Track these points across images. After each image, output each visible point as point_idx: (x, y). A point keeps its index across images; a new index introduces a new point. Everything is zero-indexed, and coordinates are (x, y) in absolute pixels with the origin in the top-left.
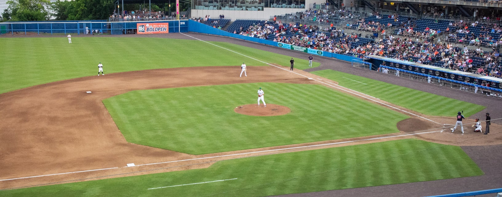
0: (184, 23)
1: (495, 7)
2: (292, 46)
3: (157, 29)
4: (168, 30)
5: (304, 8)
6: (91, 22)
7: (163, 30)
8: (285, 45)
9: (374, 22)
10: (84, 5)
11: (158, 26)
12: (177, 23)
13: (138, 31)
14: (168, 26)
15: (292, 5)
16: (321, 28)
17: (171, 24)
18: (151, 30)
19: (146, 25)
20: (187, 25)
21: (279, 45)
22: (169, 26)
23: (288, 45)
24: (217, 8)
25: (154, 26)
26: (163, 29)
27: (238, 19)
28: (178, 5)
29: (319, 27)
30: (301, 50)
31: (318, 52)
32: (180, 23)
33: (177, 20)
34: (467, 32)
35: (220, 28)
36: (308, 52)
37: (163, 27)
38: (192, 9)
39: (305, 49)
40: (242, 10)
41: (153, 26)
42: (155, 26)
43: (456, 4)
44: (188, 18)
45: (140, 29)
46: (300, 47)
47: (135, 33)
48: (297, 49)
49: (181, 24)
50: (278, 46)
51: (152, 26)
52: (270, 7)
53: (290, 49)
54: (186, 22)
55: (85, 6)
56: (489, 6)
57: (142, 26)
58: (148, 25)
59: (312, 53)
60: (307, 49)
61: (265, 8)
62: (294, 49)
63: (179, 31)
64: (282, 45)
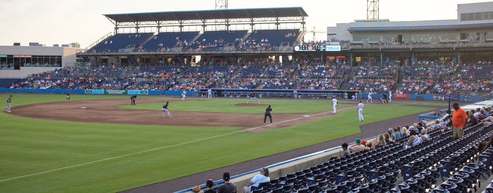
8: (95, 91)
15: (46, 64)
16: (106, 79)
23: (101, 91)
30: (118, 93)
31: (141, 92)
36: (129, 93)
43: (232, 53)
50: (85, 93)
56: (261, 52)
59: (133, 94)
61: (21, 68)
62: (109, 93)
64: (91, 91)
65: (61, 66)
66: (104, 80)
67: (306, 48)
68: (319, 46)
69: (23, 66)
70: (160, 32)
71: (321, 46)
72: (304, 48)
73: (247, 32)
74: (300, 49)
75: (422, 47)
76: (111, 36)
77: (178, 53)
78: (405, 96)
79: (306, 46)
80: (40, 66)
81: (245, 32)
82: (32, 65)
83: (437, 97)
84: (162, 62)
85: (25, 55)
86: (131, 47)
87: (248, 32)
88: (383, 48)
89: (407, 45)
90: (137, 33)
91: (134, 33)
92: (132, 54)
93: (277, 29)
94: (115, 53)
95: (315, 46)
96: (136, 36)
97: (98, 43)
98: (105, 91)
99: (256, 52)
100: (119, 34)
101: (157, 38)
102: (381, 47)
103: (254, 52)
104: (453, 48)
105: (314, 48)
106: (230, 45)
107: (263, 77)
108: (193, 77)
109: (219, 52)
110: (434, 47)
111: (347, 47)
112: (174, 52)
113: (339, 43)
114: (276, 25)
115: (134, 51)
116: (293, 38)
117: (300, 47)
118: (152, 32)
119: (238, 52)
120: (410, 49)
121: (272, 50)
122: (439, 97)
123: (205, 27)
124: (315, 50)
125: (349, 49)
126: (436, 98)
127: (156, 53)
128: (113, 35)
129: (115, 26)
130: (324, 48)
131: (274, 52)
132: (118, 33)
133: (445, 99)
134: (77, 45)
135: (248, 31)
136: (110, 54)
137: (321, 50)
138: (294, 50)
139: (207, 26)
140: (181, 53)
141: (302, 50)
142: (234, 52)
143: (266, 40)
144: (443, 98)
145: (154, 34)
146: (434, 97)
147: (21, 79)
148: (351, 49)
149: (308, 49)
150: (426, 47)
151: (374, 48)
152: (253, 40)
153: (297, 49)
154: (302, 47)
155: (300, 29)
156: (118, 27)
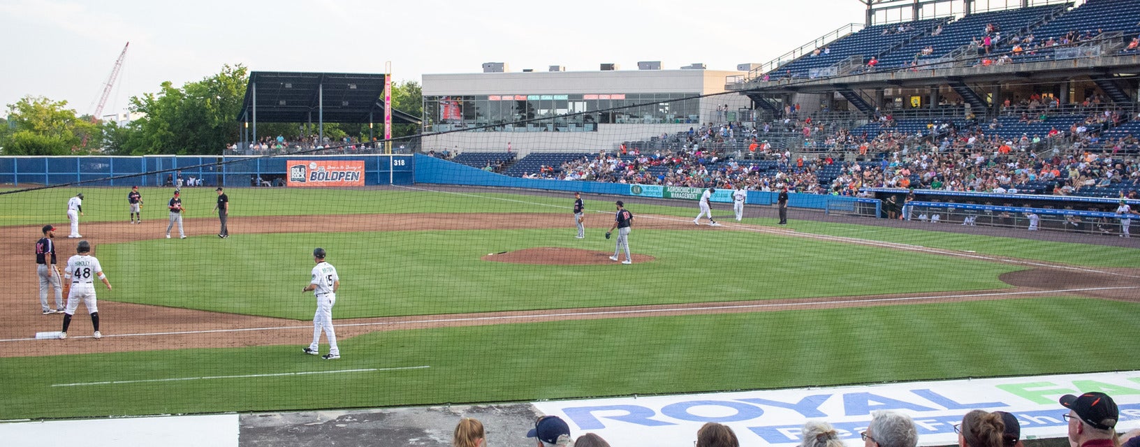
0: (403, 163)
2: (665, 189)
3: (335, 175)
4: (364, 178)
5: (696, 122)
6: (174, 156)
7: (350, 177)
8: (647, 188)
10: (168, 125)
11: (338, 168)
12: (385, 162)
13: (289, 179)
14: (364, 170)
17: (370, 165)
18: (321, 178)
19: (308, 166)
20: (410, 168)
21: (632, 190)
22: (366, 169)
23: (657, 189)
24: (484, 128)
25: (329, 167)
26: (351, 174)
27: (534, 151)
28: (388, 118)
30: (688, 197)
32: (393, 162)
33: (386, 155)
35: (488, 168)
37: (352, 170)
39: (698, 191)
40: (546, 130)
41: (326, 167)
42: (331, 168)
44: (413, 151)
45: (294, 173)
46: (685, 190)
47: (281, 185)
48: (679, 196)
49: (396, 164)
50: (631, 193)
51: (323, 168)
52: (614, 122)
53: (662, 196)
54: (408, 160)
55: (169, 130)
57: (301, 167)
58: (313, 165)
61: (600, 126)
62: (672, 196)
63: (391, 182)
64: (641, 190)
65: (699, 120)
70: (972, 13)
77: (943, 74)
80: (653, 122)
85: (611, 94)
90: (916, 23)
92: (836, 82)
94: (800, 82)
97: (798, 55)
100: (875, 27)
101: (940, 33)
109: (1053, 66)
118: (952, 15)
119: (1112, 62)
127: (891, 78)
128: (856, 30)
129: (866, 7)
132: (873, 25)
140: (951, 75)
156: (874, 7)
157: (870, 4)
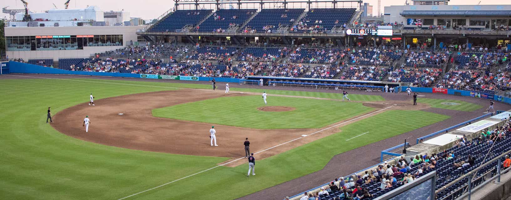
0: (5, 65)
1: (318, 36)
8: (150, 75)
9: (210, 53)
15: (108, 43)
16: (163, 61)
20: (8, 67)
23: (155, 76)
24: (31, 49)
27: (60, 58)
29: (162, 60)
30: (171, 78)
31: (192, 78)
32: (2, 65)
34: (300, 55)
35: (52, 67)
36: (181, 79)
38: (7, 51)
39: (176, 77)
40: (61, 49)
43: (284, 35)
44: (6, 60)
46: (169, 76)
48: (166, 78)
49: (3, 66)
50: (141, 77)
53: (158, 78)
54: (7, 64)
56: (313, 36)
59: (185, 79)
60: (179, 77)
61: (84, 47)
63: (1, 73)
64: (146, 76)
65: (122, 44)
66: (161, 62)
67: (358, 32)
68: (371, 30)
69: (85, 45)
70: (219, 9)
71: (373, 30)
72: (356, 32)
73: (303, 11)
74: (352, 33)
75: (475, 34)
76: (171, 13)
78: (444, 91)
79: (358, 30)
80: (103, 45)
81: (301, 11)
82: (94, 44)
83: (474, 93)
84: (219, 41)
85: (88, 35)
86: (189, 26)
87: (305, 11)
88: (435, 33)
89: (460, 31)
90: (196, 10)
91: (194, 10)
92: (188, 34)
93: (334, 8)
94: (172, 33)
95: (367, 30)
96: (195, 13)
98: (159, 76)
99: (308, 35)
102: (433, 32)
103: (306, 36)
104: (507, 36)
105: (366, 32)
106: (284, 26)
107: (313, 63)
108: (246, 61)
109: (272, 35)
110: (487, 34)
111: (399, 32)
112: (229, 33)
113: (391, 27)
114: (333, 4)
115: (191, 31)
116: (348, 20)
117: (352, 31)
118: (211, 9)
119: (291, 35)
120: (463, 35)
121: (325, 33)
122: (476, 94)
123: (263, 5)
124: (367, 34)
125: (401, 34)
126: (473, 95)
127: (212, 34)
128: (173, 11)
129: (175, 3)
130: (376, 32)
131: (326, 36)
132: (178, 9)
133: (481, 96)
134: (139, 20)
135: (305, 9)
136: (168, 34)
137: (373, 34)
138: (346, 33)
139: (265, 3)
140: (235, 35)
141: (354, 34)
142: (287, 35)
143: (321, 22)
144: (479, 95)
145: (213, 12)
146: (472, 93)
147: (84, 59)
148: (403, 34)
149: (359, 33)
150: (479, 34)
151: (426, 33)
152: (308, 21)
153: (349, 32)
154: (354, 31)
155: (357, 9)
156: (178, 3)
157: (177, 2)
